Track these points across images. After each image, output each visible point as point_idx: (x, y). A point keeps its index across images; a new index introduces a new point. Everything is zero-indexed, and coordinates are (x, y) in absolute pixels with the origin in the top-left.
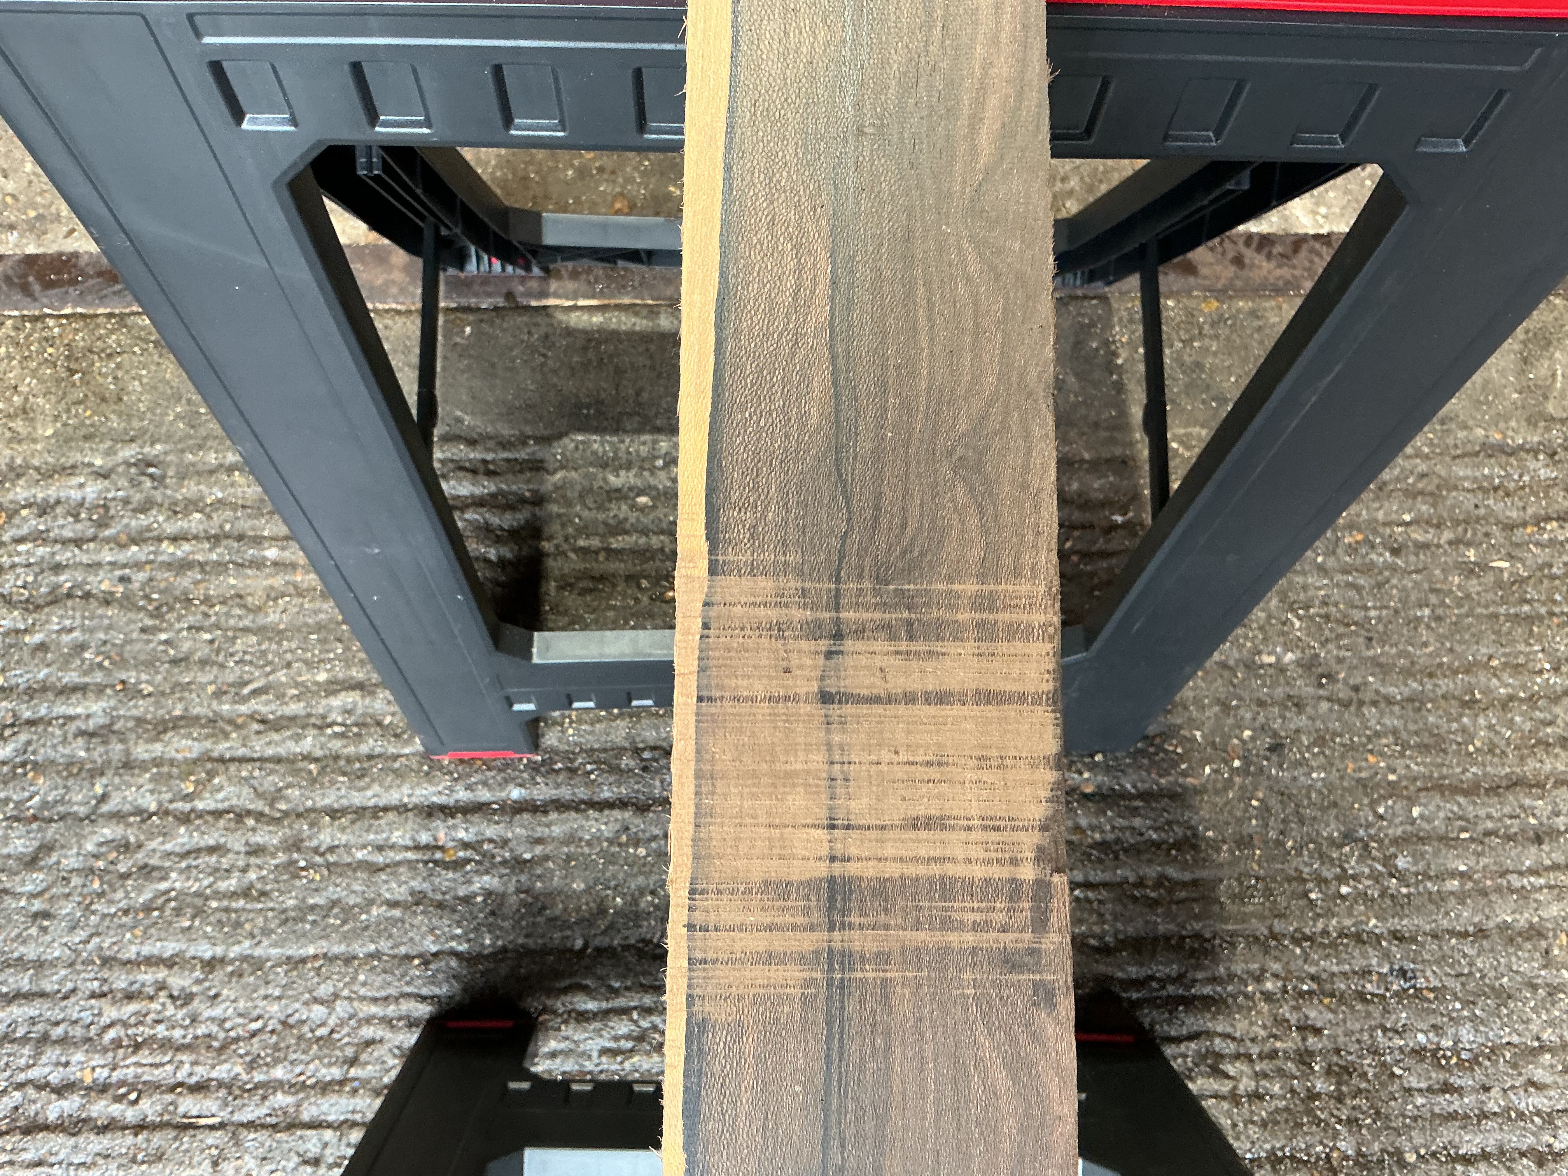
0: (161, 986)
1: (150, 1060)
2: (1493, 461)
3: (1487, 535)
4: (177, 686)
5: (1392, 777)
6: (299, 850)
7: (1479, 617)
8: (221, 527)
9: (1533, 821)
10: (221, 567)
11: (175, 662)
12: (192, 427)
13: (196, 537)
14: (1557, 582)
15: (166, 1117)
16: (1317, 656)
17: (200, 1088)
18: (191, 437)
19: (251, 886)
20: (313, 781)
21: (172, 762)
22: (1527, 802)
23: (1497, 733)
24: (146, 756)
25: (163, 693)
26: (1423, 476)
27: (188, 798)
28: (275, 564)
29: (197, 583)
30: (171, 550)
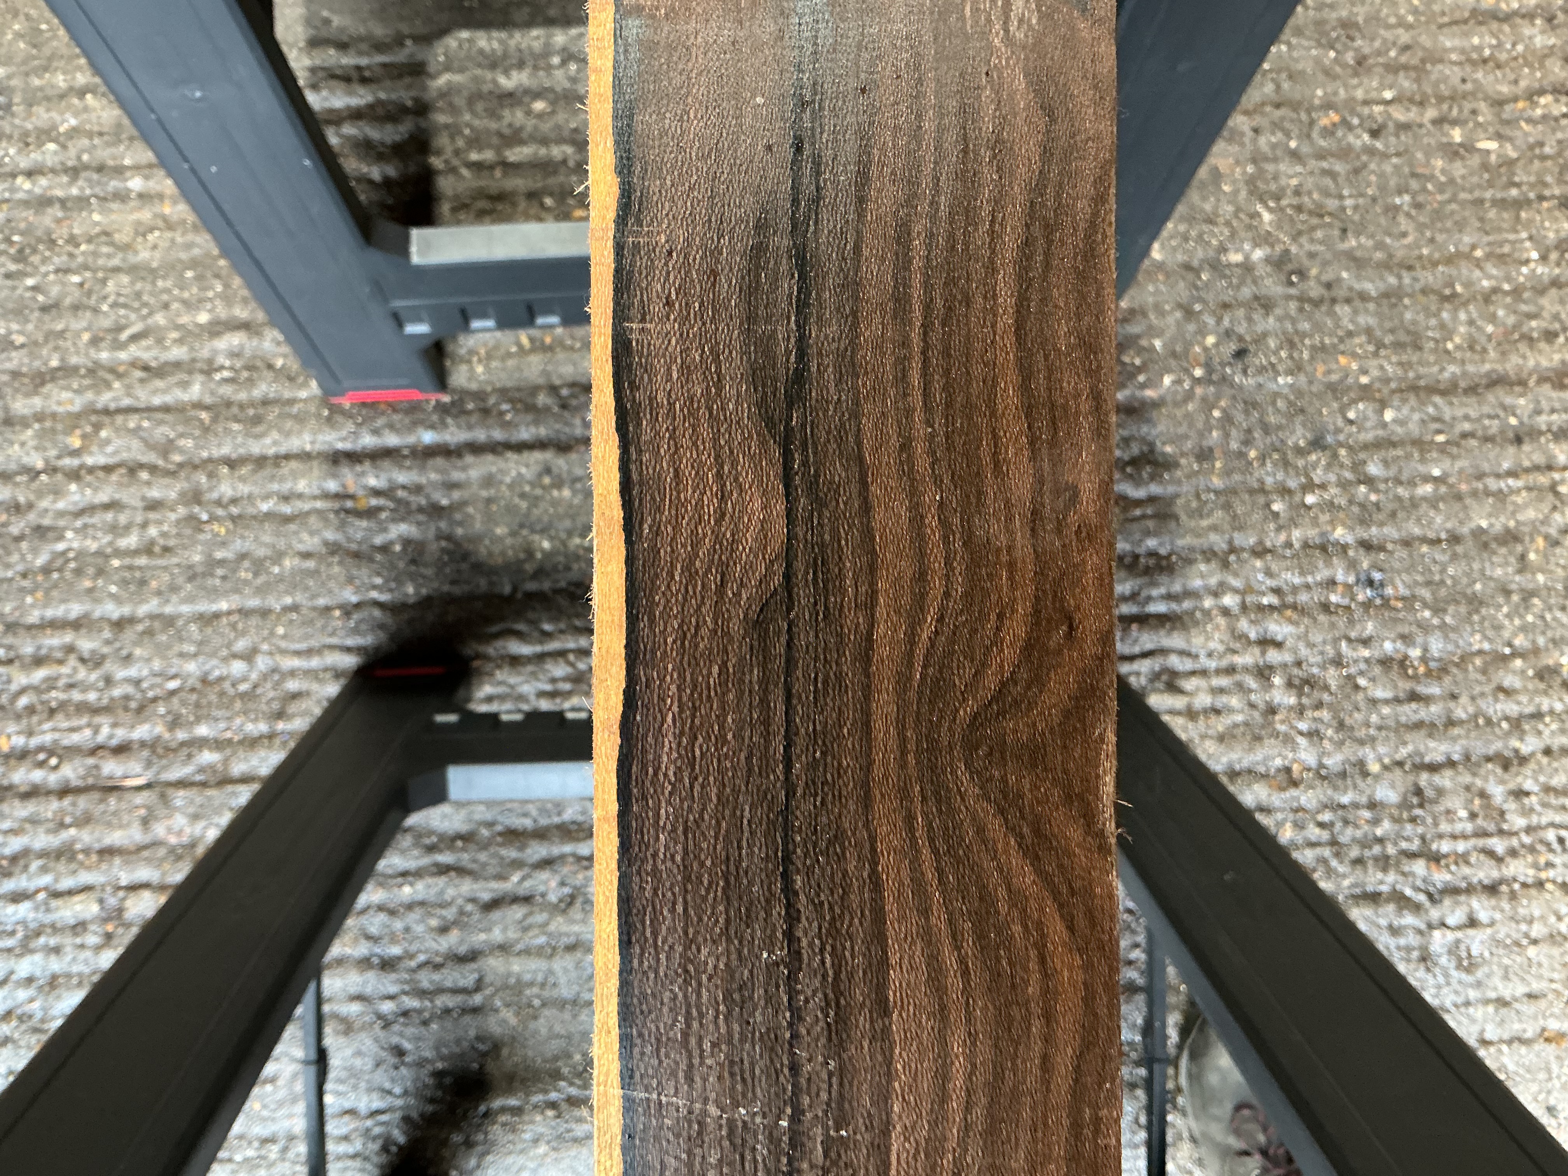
0: (70, 649)
1: (65, 725)
2: (1483, 29)
3: (1474, 112)
4: (50, 335)
5: (1364, 380)
6: (199, 503)
7: (1463, 204)
8: (79, 158)
9: (1513, 421)
10: (82, 202)
11: (45, 309)
12: (35, 46)
13: (53, 171)
14: (1549, 163)
15: (90, 781)
16: (1287, 251)
17: (122, 750)
18: (34, 58)
19: (152, 543)
20: (206, 430)
21: (54, 416)
22: (1508, 400)
23: (1480, 329)
24: (26, 411)
25: (36, 343)
26: (1406, 48)
27: (75, 453)
28: (141, 196)
29: (58, 221)
30: (27, 185)
